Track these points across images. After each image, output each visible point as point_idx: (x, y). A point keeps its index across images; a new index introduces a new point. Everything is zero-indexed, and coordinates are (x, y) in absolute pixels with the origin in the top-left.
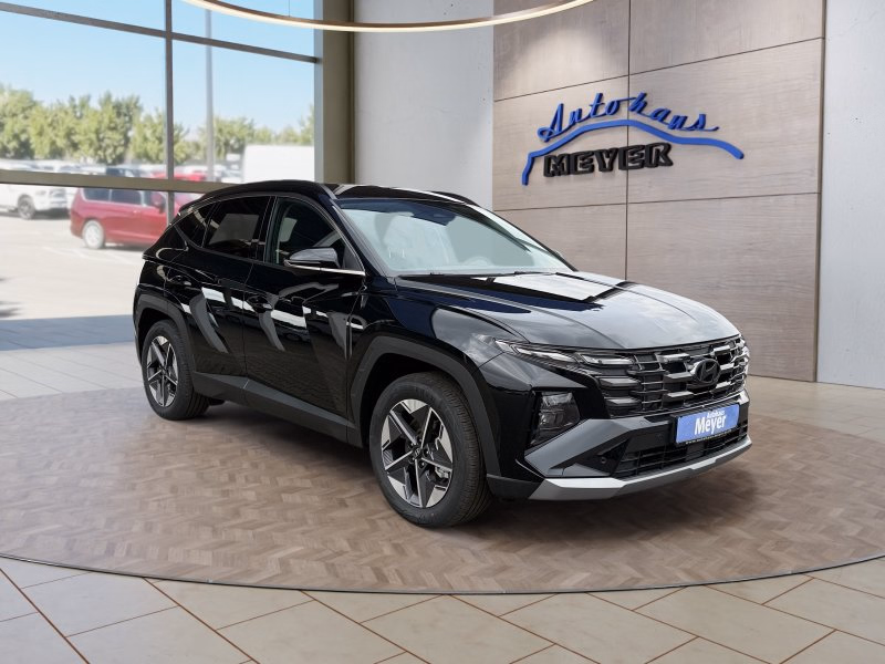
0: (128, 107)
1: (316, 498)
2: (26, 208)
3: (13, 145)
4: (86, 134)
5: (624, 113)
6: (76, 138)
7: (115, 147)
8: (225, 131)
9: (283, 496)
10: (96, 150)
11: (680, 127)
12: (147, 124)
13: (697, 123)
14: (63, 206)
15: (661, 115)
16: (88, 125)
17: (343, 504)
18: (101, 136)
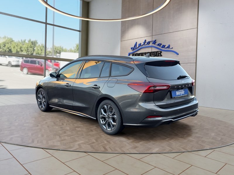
0: (34, 42)
1: (85, 129)
2: (10, 64)
3: (8, 50)
4: (24, 48)
5: (151, 44)
6: (22, 49)
7: (31, 52)
8: (56, 49)
9: (76, 129)
10: (27, 52)
11: (164, 47)
12: (39, 46)
13: (168, 47)
14: (19, 64)
15: (159, 45)
16: (25, 46)
17: (92, 131)
18: (28, 49)
